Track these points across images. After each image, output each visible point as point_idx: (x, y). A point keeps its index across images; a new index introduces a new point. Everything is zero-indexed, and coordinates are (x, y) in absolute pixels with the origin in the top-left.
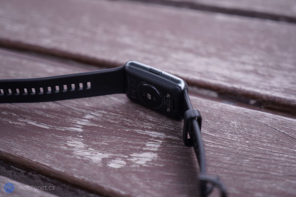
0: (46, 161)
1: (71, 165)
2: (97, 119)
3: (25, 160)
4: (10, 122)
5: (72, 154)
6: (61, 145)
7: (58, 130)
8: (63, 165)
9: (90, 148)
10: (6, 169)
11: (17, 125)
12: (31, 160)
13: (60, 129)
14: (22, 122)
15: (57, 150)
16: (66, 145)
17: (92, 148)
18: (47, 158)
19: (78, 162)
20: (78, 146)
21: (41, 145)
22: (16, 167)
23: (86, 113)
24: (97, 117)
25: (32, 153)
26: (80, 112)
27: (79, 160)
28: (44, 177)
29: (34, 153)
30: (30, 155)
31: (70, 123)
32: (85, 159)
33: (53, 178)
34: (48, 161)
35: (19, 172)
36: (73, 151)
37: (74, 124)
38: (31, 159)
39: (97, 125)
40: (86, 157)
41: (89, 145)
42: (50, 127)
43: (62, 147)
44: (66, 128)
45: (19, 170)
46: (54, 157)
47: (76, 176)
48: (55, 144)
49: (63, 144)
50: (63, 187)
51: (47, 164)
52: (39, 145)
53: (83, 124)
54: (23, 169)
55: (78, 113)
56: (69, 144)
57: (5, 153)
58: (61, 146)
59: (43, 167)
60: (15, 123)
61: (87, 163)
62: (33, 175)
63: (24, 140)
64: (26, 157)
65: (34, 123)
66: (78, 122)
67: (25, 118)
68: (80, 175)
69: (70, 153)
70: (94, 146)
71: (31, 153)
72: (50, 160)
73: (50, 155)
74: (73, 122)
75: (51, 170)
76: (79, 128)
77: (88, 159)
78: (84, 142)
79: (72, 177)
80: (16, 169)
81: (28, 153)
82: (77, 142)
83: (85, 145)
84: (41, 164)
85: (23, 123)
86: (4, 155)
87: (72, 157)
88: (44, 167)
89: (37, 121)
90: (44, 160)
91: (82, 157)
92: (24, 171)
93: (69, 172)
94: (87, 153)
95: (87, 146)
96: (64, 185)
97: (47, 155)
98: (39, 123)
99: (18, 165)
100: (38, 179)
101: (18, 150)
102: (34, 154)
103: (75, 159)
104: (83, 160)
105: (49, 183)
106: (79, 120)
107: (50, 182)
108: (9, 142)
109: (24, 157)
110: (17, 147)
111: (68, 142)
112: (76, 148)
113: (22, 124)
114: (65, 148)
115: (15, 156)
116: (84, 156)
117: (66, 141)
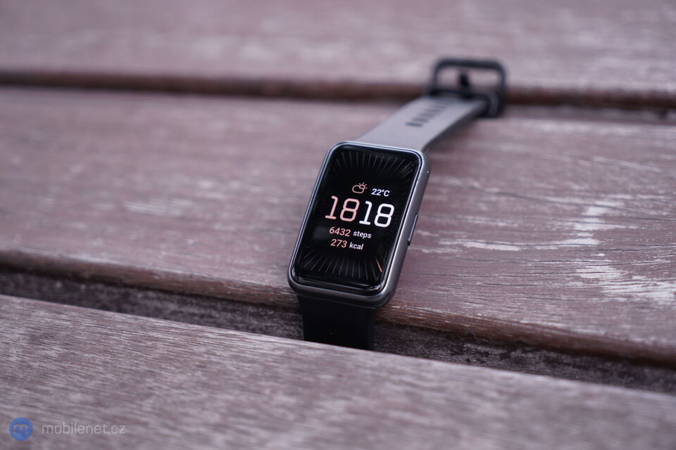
0: (552, 319)
1: (614, 318)
2: (617, 213)
3: (502, 324)
4: (425, 251)
5: (603, 296)
6: (567, 279)
7: (542, 251)
8: (595, 322)
9: (636, 275)
10: (452, 355)
11: (443, 254)
12: (518, 323)
13: (545, 248)
14: (451, 246)
15: (564, 290)
16: (578, 279)
17: (639, 275)
18: (552, 313)
19: (626, 309)
20: (606, 275)
21: (522, 287)
22: (479, 345)
23: (585, 205)
24: (614, 208)
25: (511, 308)
26: (570, 204)
27: (625, 304)
28: (553, 355)
29: (515, 306)
30: (510, 311)
31: (559, 231)
32: (638, 299)
33: (576, 353)
34: (555, 318)
35: (487, 354)
36: (601, 288)
37: (570, 231)
38: (516, 320)
39: (623, 227)
40: (637, 297)
41: (629, 270)
42: (520, 246)
43: (571, 284)
44: (558, 243)
45: (488, 349)
46: (566, 307)
47: (637, 339)
48: (554, 280)
49: (568, 277)
50: (605, 371)
51: (559, 325)
52: (518, 287)
53: (591, 228)
54: (497, 347)
55: (568, 208)
56: (583, 276)
57: (449, 317)
58: (568, 281)
59: (551, 334)
60: (436, 251)
61: (648, 308)
62: (523, 355)
63: (478, 283)
64: (501, 317)
65: (479, 245)
66: (578, 227)
67: (452, 237)
68: (645, 336)
69: (597, 292)
70: (642, 271)
71: (508, 307)
72: (560, 315)
73: (553, 304)
74: (567, 228)
75: (572, 335)
76: (586, 237)
77: (646, 301)
78: (616, 266)
79: (627, 341)
80: (480, 348)
81: (503, 309)
82: (598, 269)
83: (621, 271)
84: (543, 327)
85: (454, 248)
86: (447, 321)
87: (606, 300)
88: (553, 332)
89: (485, 239)
90: (545, 317)
91: (629, 297)
92: (500, 351)
93: (617, 333)
94: (634, 288)
95: (627, 272)
96: (609, 364)
97: (548, 305)
98: (490, 241)
99: (484, 340)
100: (537, 363)
101: (475, 305)
102: (515, 308)
103: (614, 303)
104: (632, 303)
105: (566, 368)
106: (577, 222)
107: (569, 365)
108: (446, 293)
109: (498, 317)
110: (471, 300)
111: (578, 271)
112: (603, 281)
113: (455, 251)
114: (579, 284)
115: (474, 320)
116: (633, 294)
117: (573, 270)
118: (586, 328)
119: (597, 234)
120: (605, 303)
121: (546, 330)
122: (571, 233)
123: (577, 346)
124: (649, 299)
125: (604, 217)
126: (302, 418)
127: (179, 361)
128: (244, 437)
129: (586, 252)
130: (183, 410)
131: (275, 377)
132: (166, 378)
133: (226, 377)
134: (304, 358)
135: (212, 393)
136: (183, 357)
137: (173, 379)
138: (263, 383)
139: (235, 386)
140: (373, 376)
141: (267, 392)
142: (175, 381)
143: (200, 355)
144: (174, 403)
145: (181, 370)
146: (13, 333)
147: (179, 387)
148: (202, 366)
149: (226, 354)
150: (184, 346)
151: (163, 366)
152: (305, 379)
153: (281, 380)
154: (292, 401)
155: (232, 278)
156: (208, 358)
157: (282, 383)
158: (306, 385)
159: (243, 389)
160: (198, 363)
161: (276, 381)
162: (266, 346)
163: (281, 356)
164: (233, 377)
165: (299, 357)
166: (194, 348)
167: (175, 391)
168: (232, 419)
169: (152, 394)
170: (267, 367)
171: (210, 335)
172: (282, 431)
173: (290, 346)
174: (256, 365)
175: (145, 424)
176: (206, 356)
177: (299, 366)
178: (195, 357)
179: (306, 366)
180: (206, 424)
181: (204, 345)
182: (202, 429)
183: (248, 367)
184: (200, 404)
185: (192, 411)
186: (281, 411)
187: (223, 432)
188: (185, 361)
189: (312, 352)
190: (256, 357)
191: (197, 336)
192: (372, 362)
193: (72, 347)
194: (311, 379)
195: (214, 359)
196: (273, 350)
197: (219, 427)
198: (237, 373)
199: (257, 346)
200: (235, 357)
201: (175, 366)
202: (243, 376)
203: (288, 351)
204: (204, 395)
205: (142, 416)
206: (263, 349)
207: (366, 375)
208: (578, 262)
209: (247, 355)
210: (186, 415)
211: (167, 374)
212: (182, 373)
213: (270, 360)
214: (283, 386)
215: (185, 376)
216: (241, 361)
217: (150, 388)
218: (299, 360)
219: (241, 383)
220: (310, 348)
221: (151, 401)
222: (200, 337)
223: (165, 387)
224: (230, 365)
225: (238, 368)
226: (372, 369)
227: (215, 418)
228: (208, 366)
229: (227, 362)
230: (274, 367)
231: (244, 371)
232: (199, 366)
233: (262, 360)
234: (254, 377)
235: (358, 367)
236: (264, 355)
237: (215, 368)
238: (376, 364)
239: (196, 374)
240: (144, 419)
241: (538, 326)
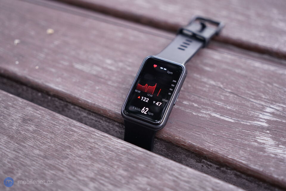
0: (241, 159)
1: (268, 164)
2: (278, 113)
3: (220, 156)
4: (194, 113)
5: (265, 152)
6: (251, 140)
7: (244, 125)
8: (259, 164)
9: (281, 145)
10: (196, 162)
11: (201, 117)
12: (227, 157)
13: (245, 123)
14: (205, 114)
15: (249, 146)
16: (256, 141)
17: (283, 145)
18: (242, 155)
19: (273, 161)
20: (268, 142)
21: (232, 140)
22: (208, 162)
23: (266, 106)
24: (278, 110)
25: (225, 149)
26: (259, 104)
27: (273, 158)
28: (239, 173)
29: (227, 149)
30: (224, 151)
31: (252, 116)
32: (279, 157)
33: (248, 175)
34: (243, 158)
35: (211, 166)
36: (265, 148)
37: (257, 117)
38: (226, 155)
39: (280, 120)
40: (279, 156)
41: (278, 142)
42: (234, 120)
43: (253, 143)
44: (251, 122)
45: (212, 164)
46: (248, 154)
47: (276, 176)
48: (246, 140)
49: (252, 139)
50: (259, 185)
51: (244, 162)
52: (230, 140)
53: (266, 117)
54: (216, 164)
55: (258, 106)
56: (259, 140)
57: (198, 148)
58: (252, 142)
59: (239, 165)
60: (199, 115)
61: (283, 162)
62: (226, 170)
63: (214, 134)
64: (220, 153)
65: (218, 116)
66: (261, 116)
67: (207, 109)
68: (279, 175)
69: (262, 150)
70: (284, 143)
71: (224, 149)
72: (245, 157)
73: (243, 151)
74: (256, 116)
75: (248, 168)
76: (263, 122)
77: (282, 158)
78: (274, 139)
79: (271, 176)
80: (208, 163)
81: (222, 149)
82: (266, 138)
83: (275, 141)
84: (237, 161)
85: (207, 115)
86: (197, 149)
87: (266, 154)
88: (241, 164)
89: (220, 113)
90: (239, 157)
91: (276, 155)
92: (217, 166)
93: (267, 171)
94: (279, 151)
95: (277, 143)
96: (261, 183)
97: (241, 151)
98: (222, 115)
99: (211, 160)
100: (231, 174)
101: (210, 144)
102: (227, 150)
103: (269, 156)
104: (277, 158)
105: (243, 179)
106: (261, 114)
107: (244, 179)
108: (199, 136)
109: (219, 152)
110: (209, 142)
111: (257, 137)
112: (266, 145)
113: (207, 116)
114: (256, 144)
115: (208, 151)
116: (278, 154)
117: (255, 136)
118: (255, 166)
119: (268, 121)
120: (265, 156)
121: (238, 163)
122: (257, 118)
123: (249, 172)
124: (284, 158)
125: (273, 114)
126: (128, 183)
127: (82, 144)
128: (102, 186)
129: (262, 129)
130: (79, 168)
131: (120, 161)
132: (75, 151)
133: (100, 156)
134: (134, 154)
135: (93, 162)
136: (84, 143)
137: (78, 152)
138: (115, 162)
139: (103, 161)
140: (161, 169)
141: (116, 167)
142: (79, 153)
143: (91, 143)
144: (76, 164)
145: (82, 148)
146: (16, 115)
147: (80, 157)
148: (91, 149)
149: (102, 145)
150: (86, 138)
151: (75, 145)
152: (133, 164)
153: (122, 163)
154: (125, 173)
155: (111, 109)
156: (94, 145)
157: (122, 164)
158: (132, 168)
159: (106, 163)
160: (89, 147)
161: (120, 163)
162: (119, 145)
163: (125, 151)
164: (103, 157)
165: (132, 153)
166: (89, 139)
167: (78, 158)
168: (99, 177)
169: (68, 157)
170: (118, 155)
171: (97, 134)
172: (119, 187)
173: (129, 147)
174: (113, 153)
175: (62, 171)
176: (94, 144)
177: (131, 158)
178: (88, 143)
179: (134, 158)
180: (87, 177)
181: (94, 139)
182: (86, 179)
183: (110, 153)
184: (86, 166)
185: (83, 169)
186: (120, 177)
187: (94, 182)
188: (85, 145)
189: (138, 152)
190: (114, 149)
191: (91, 134)
192: (162, 163)
193: (39, 127)
194: (135, 165)
195: (97, 146)
196: (122, 147)
197: (93, 180)
198: (105, 155)
199: (115, 144)
200: (105, 147)
201: (80, 146)
202: (107, 157)
203: (128, 149)
204: (89, 163)
205: (62, 167)
206: (117, 146)
207: (158, 168)
208: (257, 133)
209: (110, 148)
210: (80, 170)
211: (76, 149)
212: (82, 150)
213: (120, 152)
214: (123, 166)
215: (83, 152)
216: (108, 150)
217: (68, 154)
218: (131, 154)
219: (106, 160)
220: (137, 150)
221: (66, 160)
222: (93, 134)
223: (74, 155)
224: (103, 151)
225: (106, 153)
226: (161, 166)
227: (92, 175)
228: (93, 149)
229: (101, 149)
230: (121, 156)
231: (108, 155)
232: (90, 148)
233: (116, 151)
234: (111, 159)
235: (156, 163)
236: (117, 149)
237: (96, 151)
238: (163, 164)
239: (88, 152)
240: (62, 169)
241: (235, 160)
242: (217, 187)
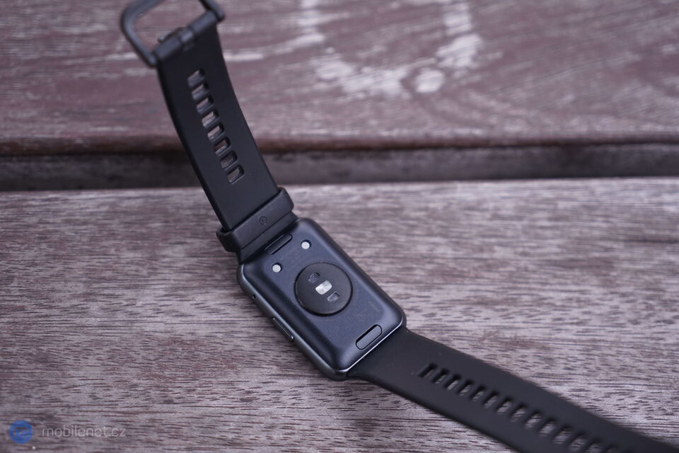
0: (313, 126)
1: (361, 116)
5: (345, 95)
8: (348, 122)
9: (363, 67)
12: (289, 135)
15: (314, 95)
16: (320, 80)
17: (367, 66)
18: (312, 120)
32: (373, 93)
36: (341, 87)
37: (295, 29)
38: (285, 133)
40: (372, 90)
41: (358, 63)
43: (316, 86)
44: (291, 43)
46: (321, 112)
47: (385, 134)
51: (321, 132)
53: (311, 22)
56: (323, 76)
58: (313, 85)
61: (383, 100)
64: (273, 132)
66: (302, 22)
68: (390, 129)
69: (338, 92)
70: (369, 62)
72: (319, 121)
74: (293, 26)
75: (333, 139)
76: (311, 33)
79: (377, 137)
83: (352, 65)
84: (310, 136)
88: (319, 138)
90: (309, 126)
91: (366, 91)
93: (369, 132)
94: (366, 81)
95: (356, 65)
97: (306, 113)
103: (356, 100)
104: (370, 98)
106: (299, 17)
112: (340, 79)
114: (323, 86)
116: (368, 88)
118: (343, 131)
119: (321, 28)
120: (350, 103)
121: (312, 138)
122: (297, 30)
123: (338, 145)
124: (381, 91)
125: (319, 8)
126: (154, 271)
127: (19, 237)
128: (114, 301)
129: (316, 50)
130: (47, 287)
131: (112, 235)
132: (16, 257)
133: (70, 244)
134: (128, 210)
135: (65, 263)
136: (21, 232)
137: (23, 257)
138: (105, 243)
139: (82, 252)
140: (194, 215)
141: (112, 251)
142: (26, 258)
143: (35, 226)
144: (37, 281)
145: (26, 245)
147: (33, 264)
148: (43, 237)
149: (58, 220)
150: (17, 220)
151: (8, 245)
152: (139, 230)
153: (119, 237)
154: (137, 255)
155: (24, 136)
156: (44, 228)
157: (122, 240)
158: (143, 237)
159: (91, 253)
160: (37, 235)
161: (115, 239)
162: (90, 204)
163: (108, 212)
164: (76, 243)
165: (124, 209)
166: (26, 219)
167: (32, 269)
168: (95, 286)
169: (13, 277)
170: (102, 227)
171: (34, 203)
172: (144, 287)
173: (111, 200)
174: (90, 226)
175: (22, 309)
176: (41, 226)
177: (129, 219)
178: (32, 230)
179: (134, 217)
180: (75, 296)
181: (34, 214)
182: (75, 302)
183: (85, 230)
184: (59, 276)
185: (58, 286)
186: (133, 267)
187: (93, 301)
188: (25, 236)
189: (133, 203)
190: (87, 218)
191: (22, 207)
192: (187, 202)
194: (144, 231)
195: (50, 228)
196: (99, 206)
197: (88, 296)
198: (78, 238)
199: (82, 206)
200: (68, 222)
201: (18, 243)
202: (85, 240)
203: (113, 205)
204: (59, 267)
205: (15, 301)
206: (88, 208)
207: (188, 215)
209: (78, 217)
210: (53, 290)
211: (14, 252)
212: (28, 248)
213: (100, 218)
214: (124, 242)
215: (33, 251)
216: (75, 225)
217: (7, 271)
218: (125, 213)
219: (86, 247)
220: (129, 198)
221: (15, 284)
222: (26, 207)
223: (20, 267)
224: (67, 230)
225: (76, 233)
226: (190, 208)
227: (81, 288)
228: (48, 236)
229: (63, 229)
230: (107, 224)
231: (83, 235)
232: (41, 238)
233: (93, 219)
234: (93, 239)
235: (178, 208)
236: (91, 214)
237: (55, 237)
238: (191, 202)
239: (42, 247)
240: (18, 304)
241: (305, 135)
242: (305, 202)
